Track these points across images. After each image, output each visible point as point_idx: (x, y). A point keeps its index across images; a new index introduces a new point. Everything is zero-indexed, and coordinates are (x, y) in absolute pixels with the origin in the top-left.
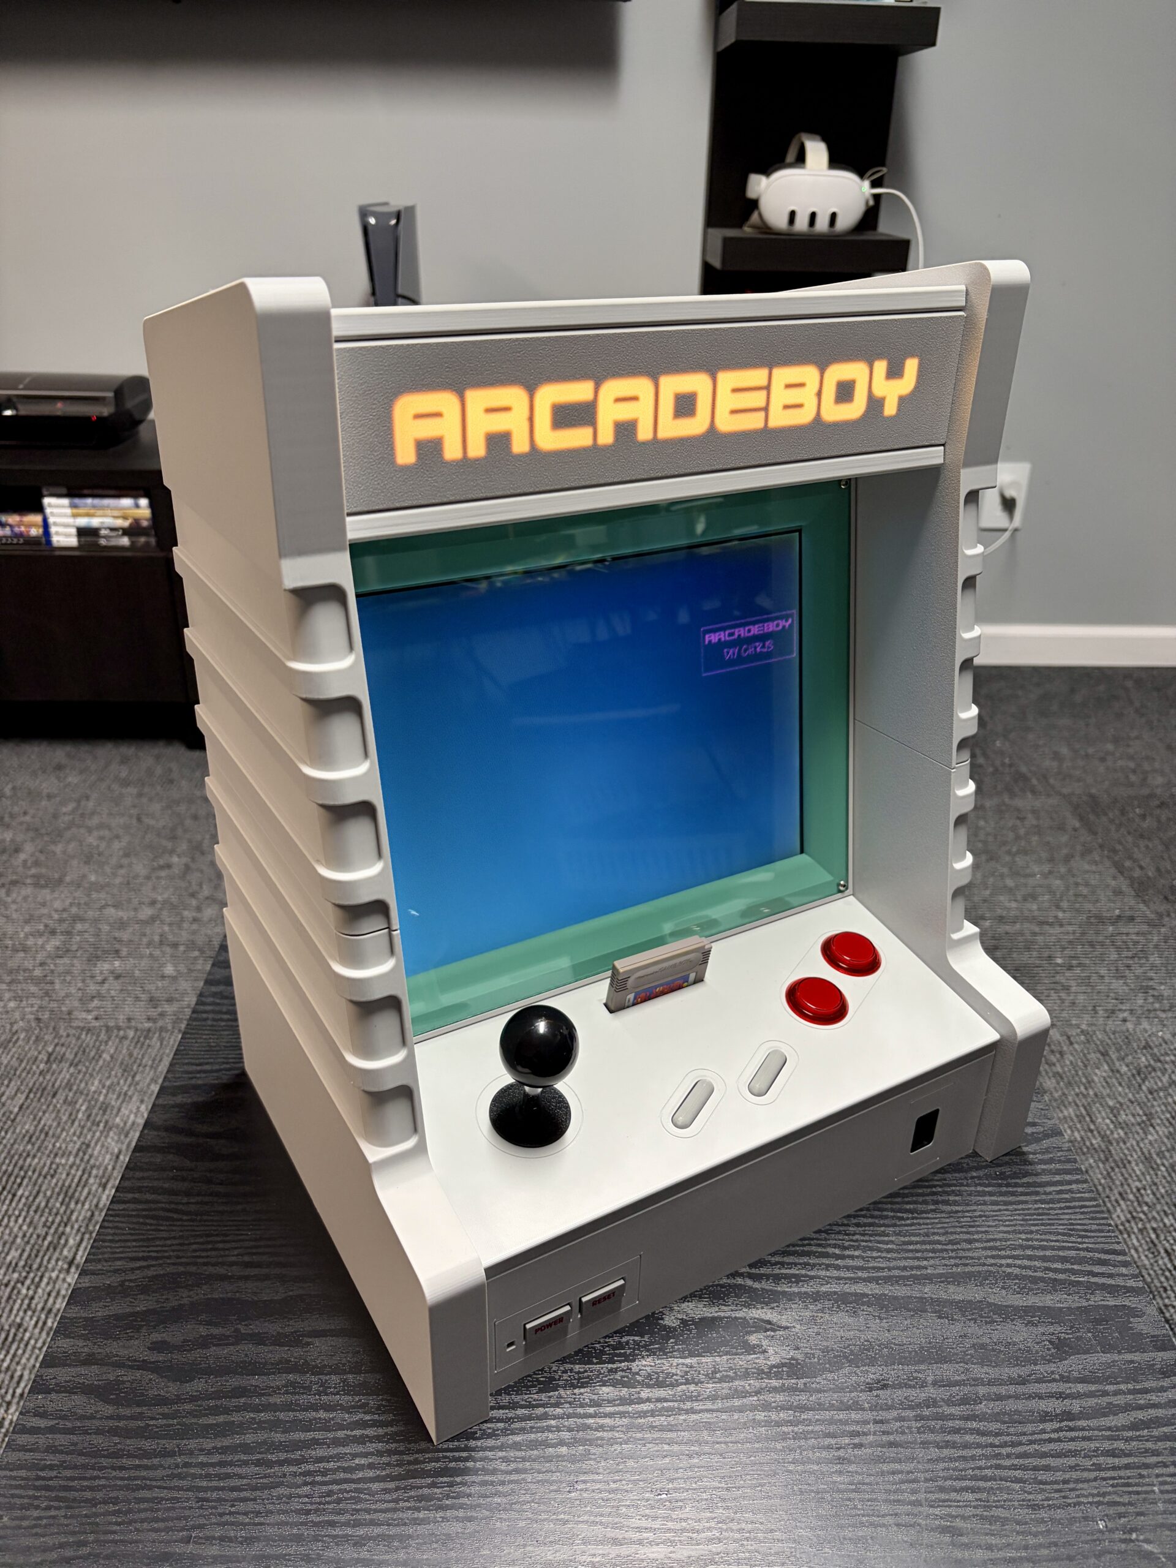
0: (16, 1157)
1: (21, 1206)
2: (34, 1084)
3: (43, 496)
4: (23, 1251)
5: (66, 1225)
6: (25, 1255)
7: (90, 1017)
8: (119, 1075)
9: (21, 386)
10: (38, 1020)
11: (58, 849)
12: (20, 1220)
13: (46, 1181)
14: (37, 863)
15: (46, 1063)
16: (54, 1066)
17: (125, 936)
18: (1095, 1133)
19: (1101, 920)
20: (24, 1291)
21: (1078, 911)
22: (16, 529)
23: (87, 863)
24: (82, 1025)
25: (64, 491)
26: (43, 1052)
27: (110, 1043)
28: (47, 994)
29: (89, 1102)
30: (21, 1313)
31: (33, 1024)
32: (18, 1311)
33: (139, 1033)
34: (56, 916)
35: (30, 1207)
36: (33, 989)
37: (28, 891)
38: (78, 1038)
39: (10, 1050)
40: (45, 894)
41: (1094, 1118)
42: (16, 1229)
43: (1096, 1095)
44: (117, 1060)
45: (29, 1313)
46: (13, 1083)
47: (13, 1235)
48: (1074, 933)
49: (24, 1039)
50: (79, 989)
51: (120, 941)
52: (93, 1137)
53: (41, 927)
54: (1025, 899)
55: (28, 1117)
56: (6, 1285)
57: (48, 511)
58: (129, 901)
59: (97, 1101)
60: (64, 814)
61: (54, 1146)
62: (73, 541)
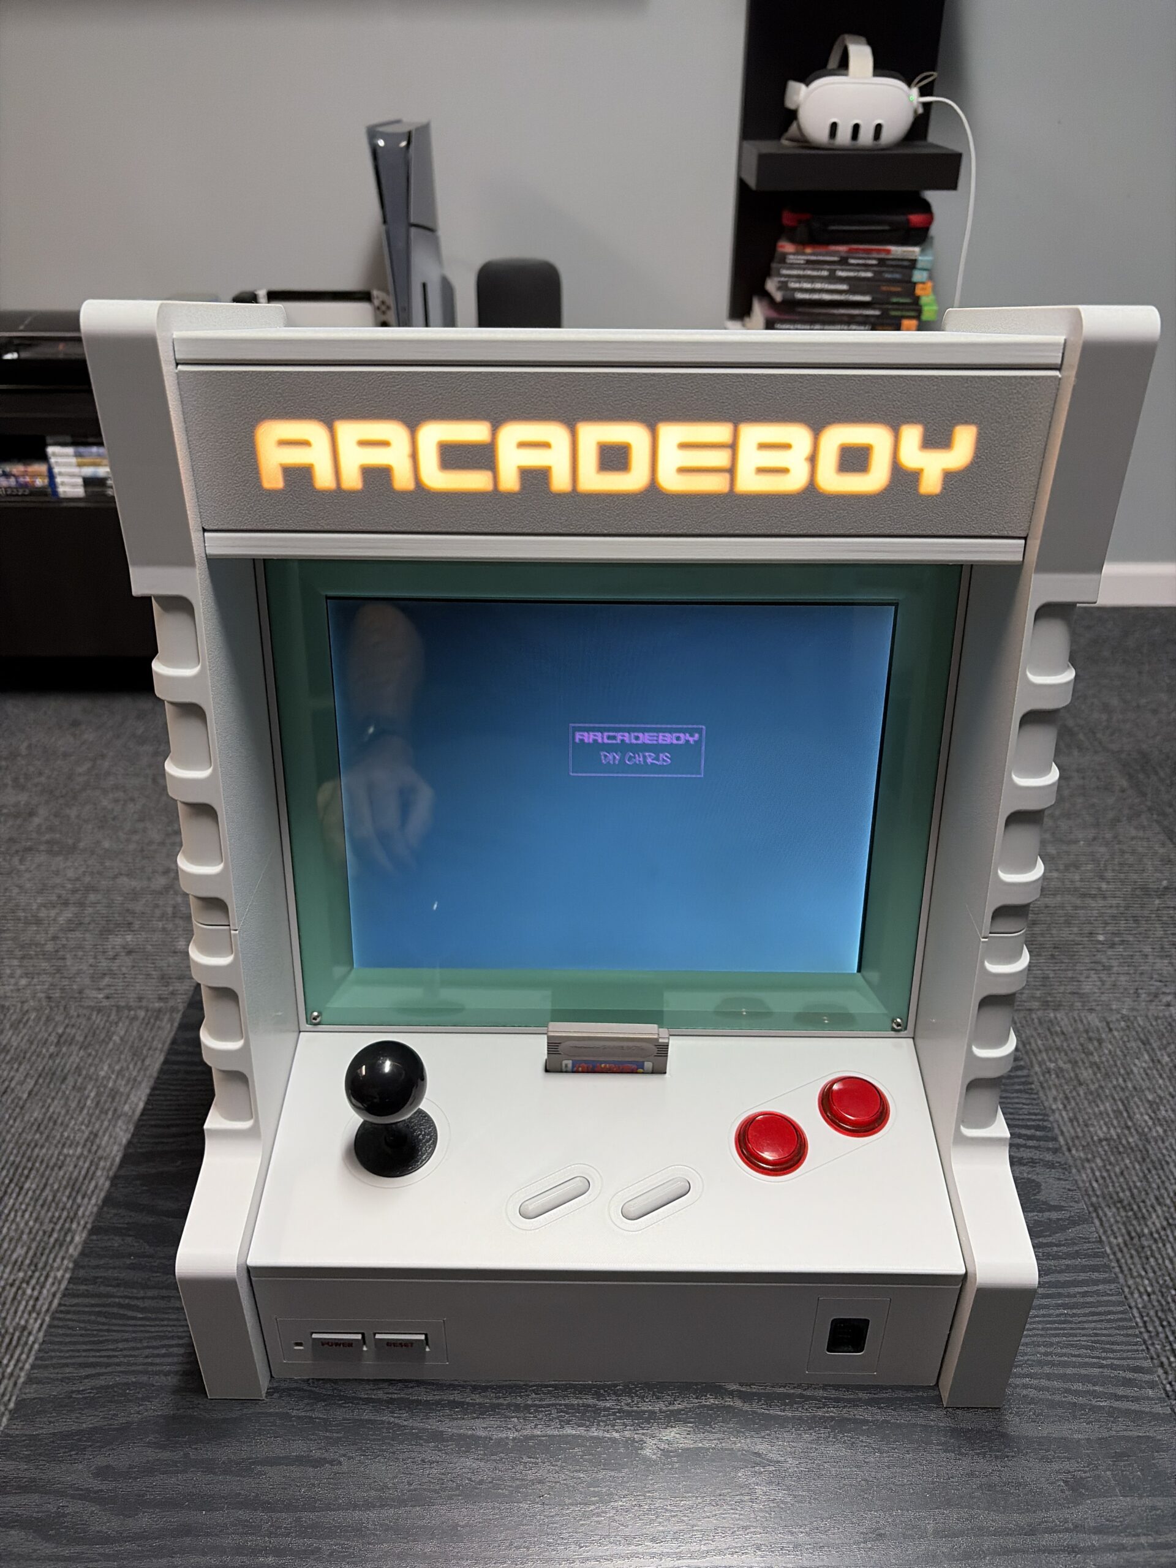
0: (24, 1148)
1: (27, 1200)
2: (44, 1068)
3: (45, 445)
4: (29, 1248)
5: (72, 1222)
6: (31, 1253)
7: (101, 996)
8: (129, 1059)
9: (22, 327)
10: (49, 998)
11: (73, 813)
12: (27, 1216)
13: (54, 1174)
14: (51, 829)
15: (56, 1046)
16: (64, 1049)
17: (138, 907)
18: (1132, 1130)
19: (1146, 891)
20: (29, 1291)
21: (1122, 882)
22: (21, 480)
23: (101, 828)
24: (92, 1004)
25: (68, 439)
26: (54, 1034)
27: (120, 1024)
28: (58, 971)
29: (98, 1087)
30: (26, 1316)
31: (44, 1004)
32: (23, 1312)
33: (149, 1013)
34: (69, 886)
35: (37, 1200)
36: (45, 965)
37: (42, 858)
38: (89, 1019)
39: (20, 1032)
40: (59, 862)
41: (1131, 1114)
42: (22, 1225)
43: (1135, 1088)
44: (127, 1042)
45: (34, 1315)
46: (23, 1067)
47: (19, 1232)
48: (1118, 907)
49: (34, 1020)
50: (91, 966)
51: (133, 913)
52: (101, 1126)
53: (54, 898)
54: (1067, 868)
55: (37, 1104)
56: (12, 1285)
57: (53, 460)
58: (143, 869)
59: (105, 1087)
60: (80, 774)
61: (62, 1135)
62: (80, 492)
